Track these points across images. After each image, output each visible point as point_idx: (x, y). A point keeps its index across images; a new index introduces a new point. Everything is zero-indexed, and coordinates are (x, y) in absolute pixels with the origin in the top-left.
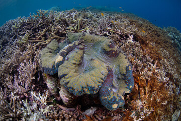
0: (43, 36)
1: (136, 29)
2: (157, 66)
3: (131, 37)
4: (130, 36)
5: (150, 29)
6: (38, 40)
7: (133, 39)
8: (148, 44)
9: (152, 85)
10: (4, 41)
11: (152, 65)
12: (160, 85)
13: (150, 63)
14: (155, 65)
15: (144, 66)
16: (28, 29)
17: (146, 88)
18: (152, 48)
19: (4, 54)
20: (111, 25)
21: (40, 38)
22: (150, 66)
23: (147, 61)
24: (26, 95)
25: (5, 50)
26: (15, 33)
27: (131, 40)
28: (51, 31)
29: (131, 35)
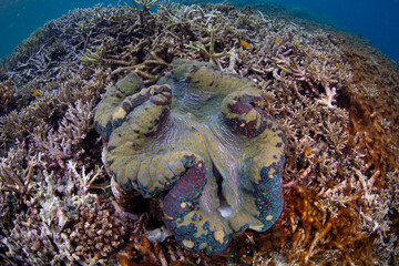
0: (133, 54)
1: (349, 76)
2: (375, 184)
3: (331, 93)
4: (328, 89)
5: (391, 84)
6: (122, 62)
7: (334, 97)
8: (373, 119)
9: (335, 232)
10: (56, 50)
11: (362, 178)
12: (360, 237)
13: (359, 173)
14: (372, 179)
15: (340, 176)
16: (111, 34)
17: (317, 234)
18: (381, 134)
19: (51, 76)
20: (291, 53)
21: (127, 59)
22: (357, 178)
23: (353, 163)
24: (61, 164)
25: (56, 69)
26: (82, 38)
27: (328, 99)
28: (151, 48)
29: (331, 86)
